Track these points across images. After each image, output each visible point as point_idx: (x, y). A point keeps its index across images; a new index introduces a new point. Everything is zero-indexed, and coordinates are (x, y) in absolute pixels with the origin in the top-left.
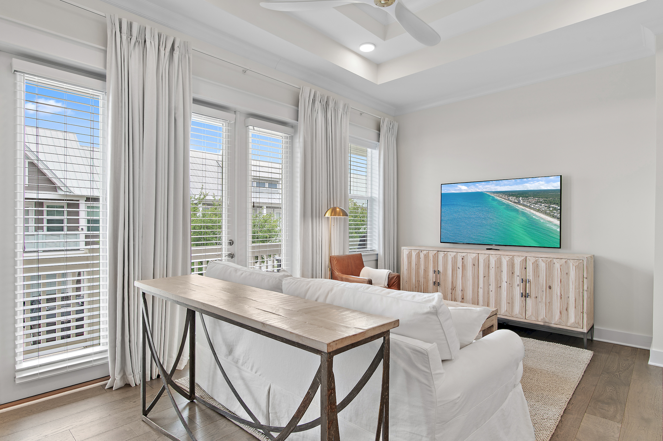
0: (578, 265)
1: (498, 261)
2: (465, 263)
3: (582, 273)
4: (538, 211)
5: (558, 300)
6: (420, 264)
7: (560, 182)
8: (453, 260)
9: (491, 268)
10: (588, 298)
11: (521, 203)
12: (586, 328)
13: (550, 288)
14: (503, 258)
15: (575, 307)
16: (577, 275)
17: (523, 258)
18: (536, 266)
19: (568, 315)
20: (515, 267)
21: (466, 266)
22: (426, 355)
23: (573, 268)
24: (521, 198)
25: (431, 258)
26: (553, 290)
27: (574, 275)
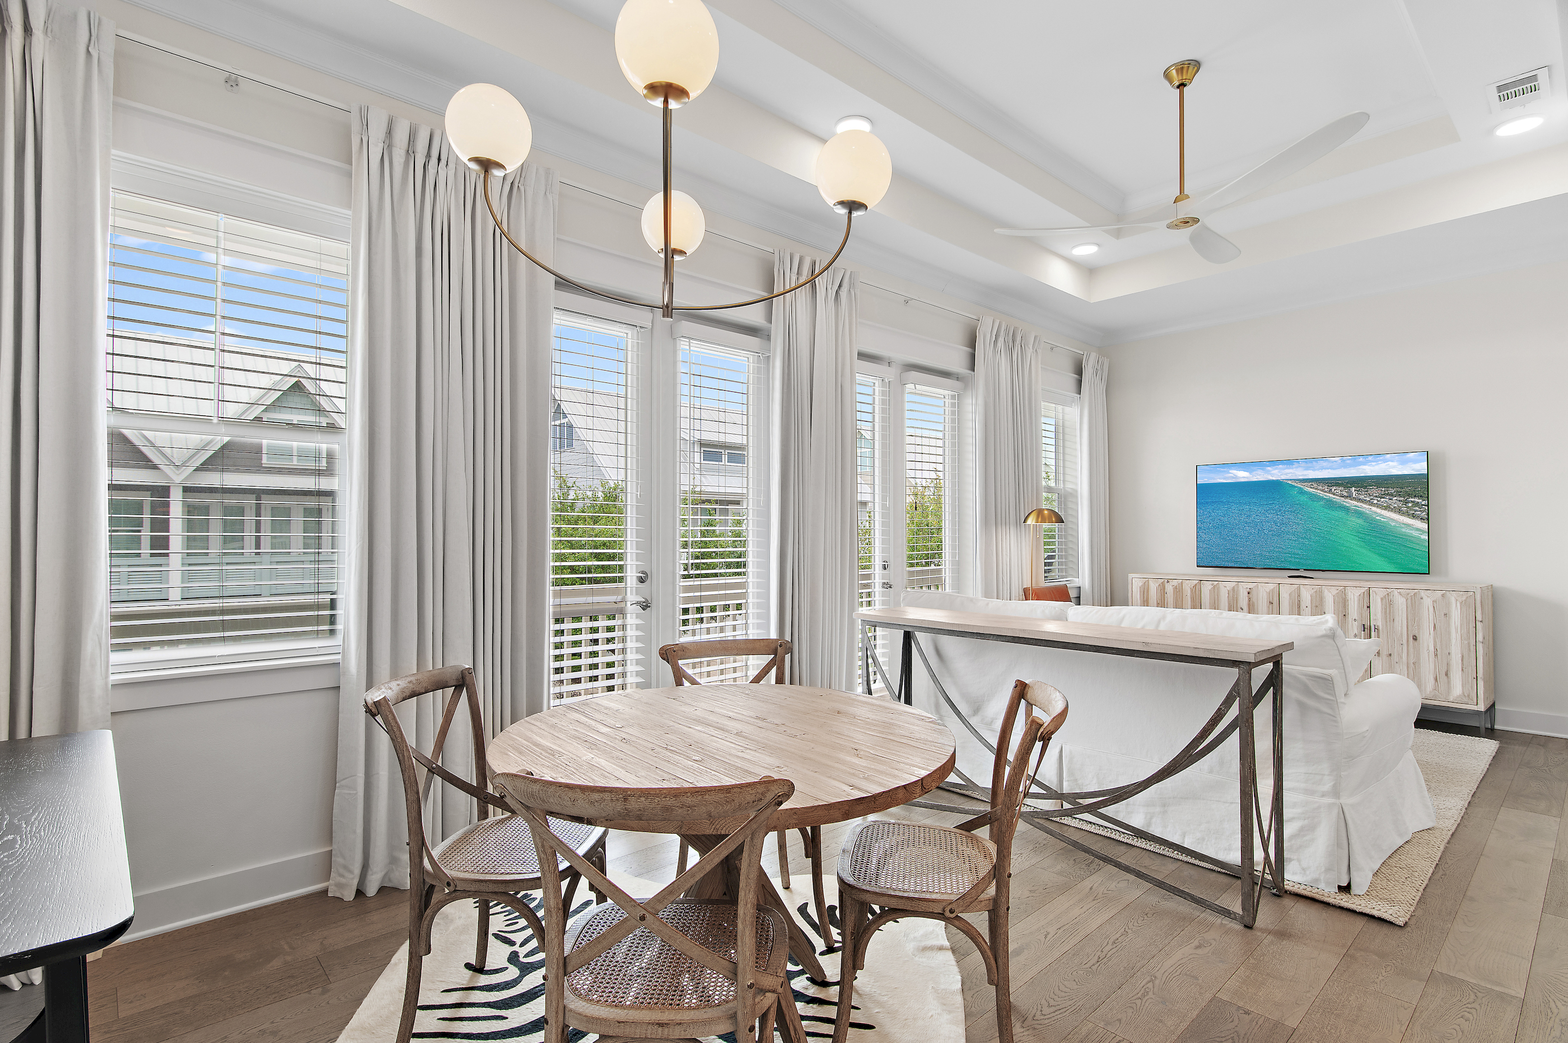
0: (1465, 600)
1: (1316, 596)
2: (1254, 599)
3: (1474, 613)
4: (1387, 508)
5: (1430, 659)
6: (1166, 603)
7: (1426, 462)
8: (1231, 595)
9: (1304, 607)
10: (1485, 655)
11: (1354, 496)
12: (1483, 704)
13: (1415, 638)
14: (1326, 591)
15: (1463, 670)
16: (1465, 618)
17: (1363, 590)
18: (1388, 603)
19: (1449, 682)
20: (1350, 606)
21: (1256, 604)
22: (1330, 681)
23: (1456, 606)
24: (1353, 488)
25: (1187, 592)
26: (1421, 641)
27: (1459, 616)
